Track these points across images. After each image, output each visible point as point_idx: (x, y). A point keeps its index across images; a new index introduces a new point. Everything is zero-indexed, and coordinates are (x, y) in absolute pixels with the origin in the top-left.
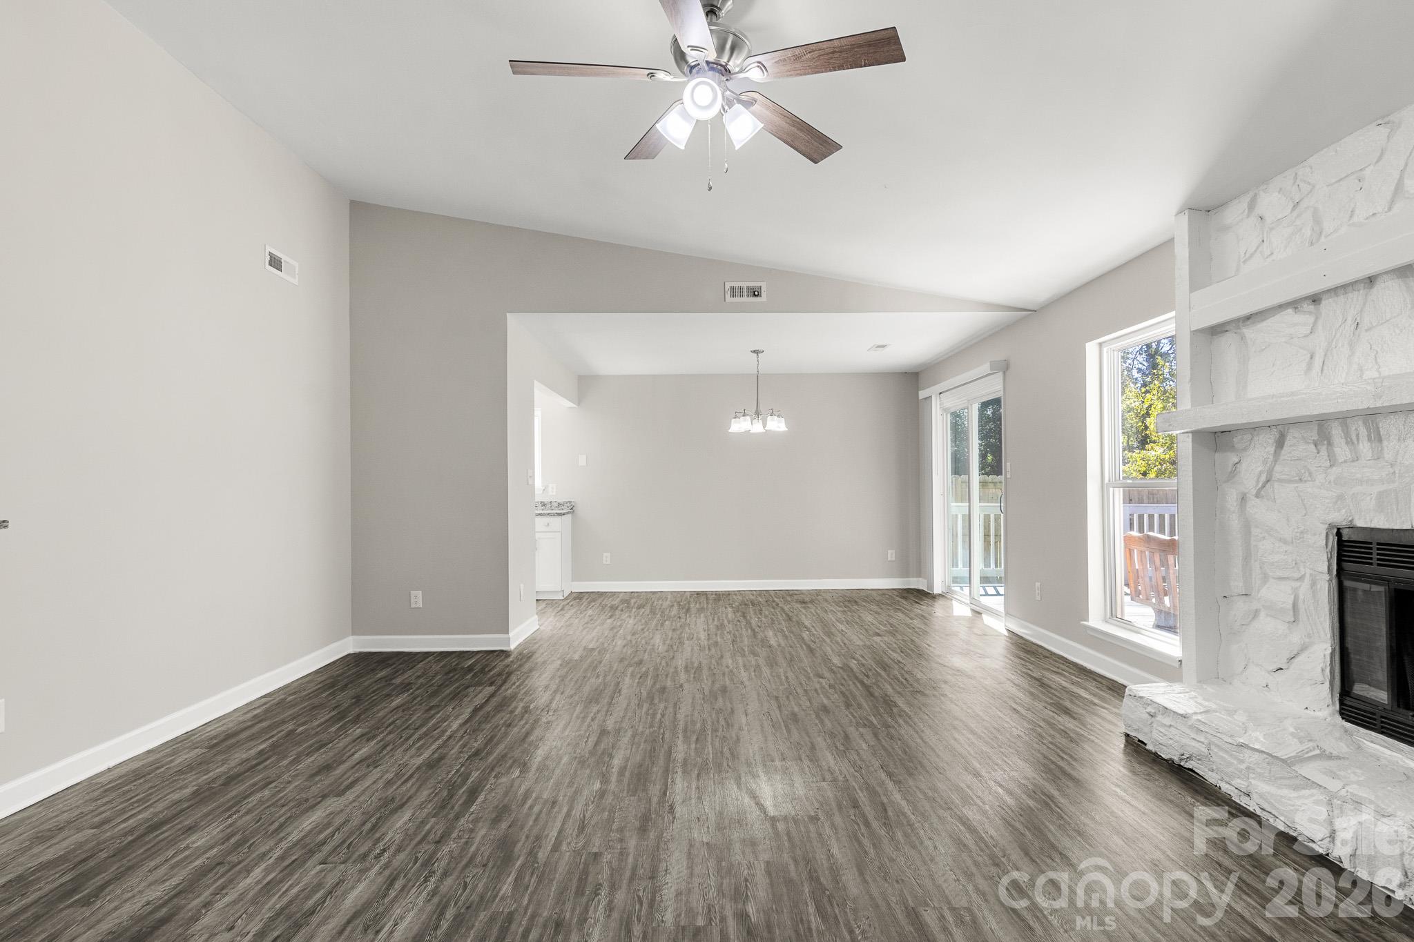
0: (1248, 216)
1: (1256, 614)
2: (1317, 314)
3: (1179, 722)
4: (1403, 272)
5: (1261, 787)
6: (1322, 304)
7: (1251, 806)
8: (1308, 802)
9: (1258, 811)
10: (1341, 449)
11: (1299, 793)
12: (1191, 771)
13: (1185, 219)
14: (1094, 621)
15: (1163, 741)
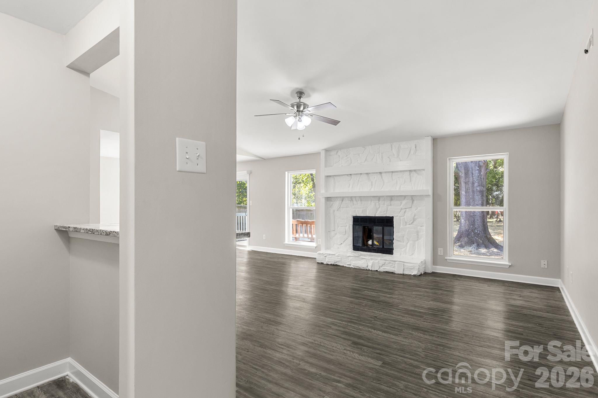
0: (336, 154)
1: (336, 234)
2: (351, 177)
3: (333, 256)
4: (367, 174)
5: (354, 262)
6: (352, 176)
7: (351, 266)
8: (363, 262)
9: (353, 267)
10: (355, 202)
11: (361, 261)
12: (336, 265)
13: (324, 151)
14: (286, 242)
15: (329, 261)
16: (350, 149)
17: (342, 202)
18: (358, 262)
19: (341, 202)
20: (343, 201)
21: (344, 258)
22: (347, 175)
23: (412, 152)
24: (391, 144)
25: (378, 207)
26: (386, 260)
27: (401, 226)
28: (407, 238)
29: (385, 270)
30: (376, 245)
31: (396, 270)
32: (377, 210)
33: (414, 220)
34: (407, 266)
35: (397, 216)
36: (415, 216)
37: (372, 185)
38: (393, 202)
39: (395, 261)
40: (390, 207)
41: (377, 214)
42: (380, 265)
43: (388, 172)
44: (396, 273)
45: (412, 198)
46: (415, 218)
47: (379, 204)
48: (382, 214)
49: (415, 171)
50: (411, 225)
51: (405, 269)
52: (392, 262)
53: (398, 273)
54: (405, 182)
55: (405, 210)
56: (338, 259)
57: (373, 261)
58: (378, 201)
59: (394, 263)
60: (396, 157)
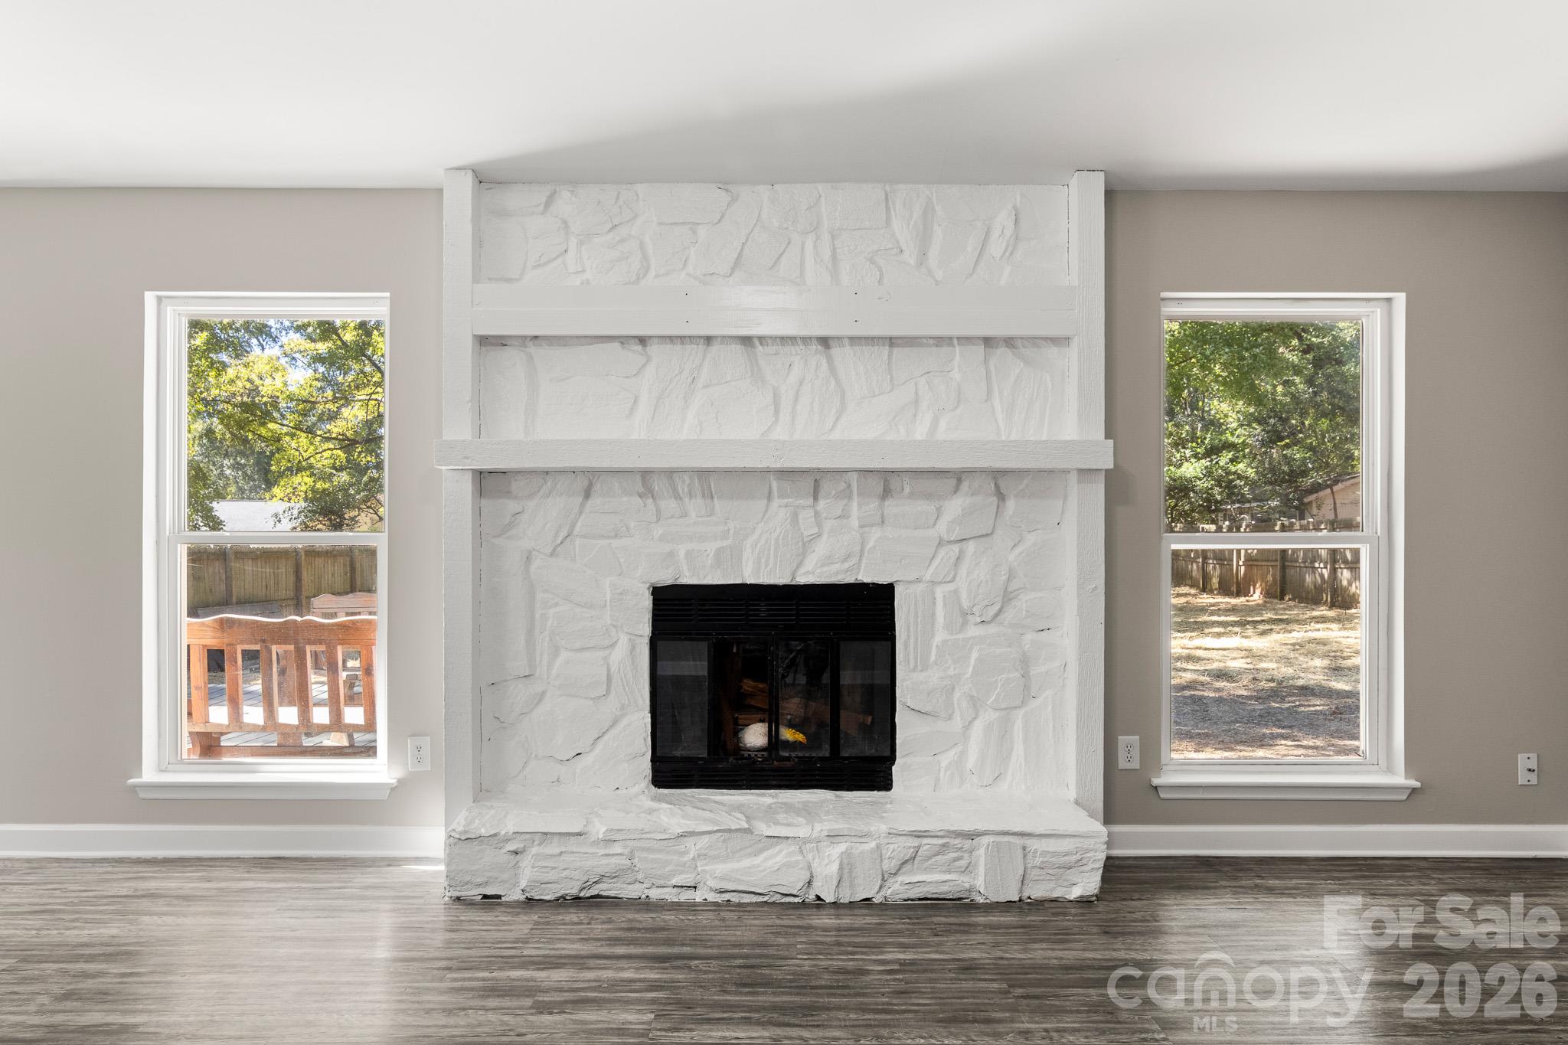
0: (544, 212)
1: (542, 696)
2: (649, 359)
3: (572, 845)
4: (746, 341)
5: (721, 868)
6: (654, 349)
7: (698, 897)
8: (780, 859)
9: (712, 897)
10: (669, 505)
11: (765, 854)
12: (598, 896)
13: (467, 181)
14: (149, 774)
15: (552, 876)
16: (640, 188)
17: (582, 506)
18: (746, 863)
19: (580, 499)
20: (587, 494)
21: (648, 850)
22: (623, 340)
23: (996, 248)
24: (887, 188)
25: (808, 527)
26: (918, 835)
27: (940, 636)
28: (972, 697)
29: (915, 893)
30: (787, 744)
31: (980, 883)
32: (805, 546)
33: (1008, 597)
34: (1045, 853)
35: (918, 580)
36: (1009, 580)
37: (777, 411)
38: (892, 507)
39: (972, 835)
40: (875, 535)
41: (802, 570)
42: (888, 865)
43: (871, 340)
44: (980, 900)
45: (997, 486)
46: (1010, 589)
47: (817, 514)
48: (837, 573)
49: (1009, 342)
50: (992, 629)
51: (1034, 873)
52: (957, 841)
53: (994, 898)
54: (959, 402)
55: (956, 548)
56: (613, 860)
57: (842, 847)
58: (810, 501)
59: (967, 844)
60: (912, 261)
